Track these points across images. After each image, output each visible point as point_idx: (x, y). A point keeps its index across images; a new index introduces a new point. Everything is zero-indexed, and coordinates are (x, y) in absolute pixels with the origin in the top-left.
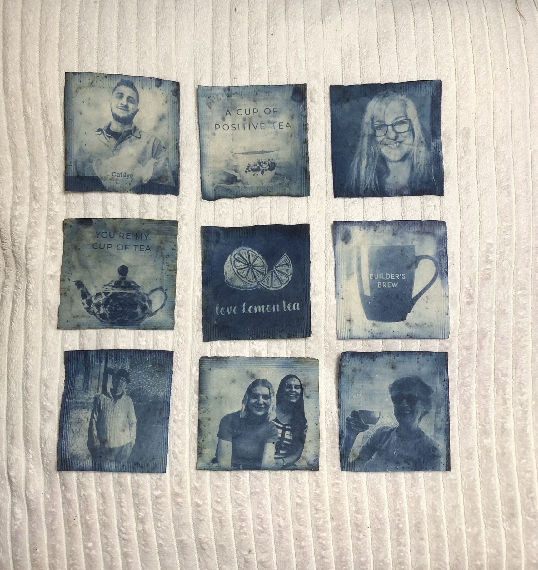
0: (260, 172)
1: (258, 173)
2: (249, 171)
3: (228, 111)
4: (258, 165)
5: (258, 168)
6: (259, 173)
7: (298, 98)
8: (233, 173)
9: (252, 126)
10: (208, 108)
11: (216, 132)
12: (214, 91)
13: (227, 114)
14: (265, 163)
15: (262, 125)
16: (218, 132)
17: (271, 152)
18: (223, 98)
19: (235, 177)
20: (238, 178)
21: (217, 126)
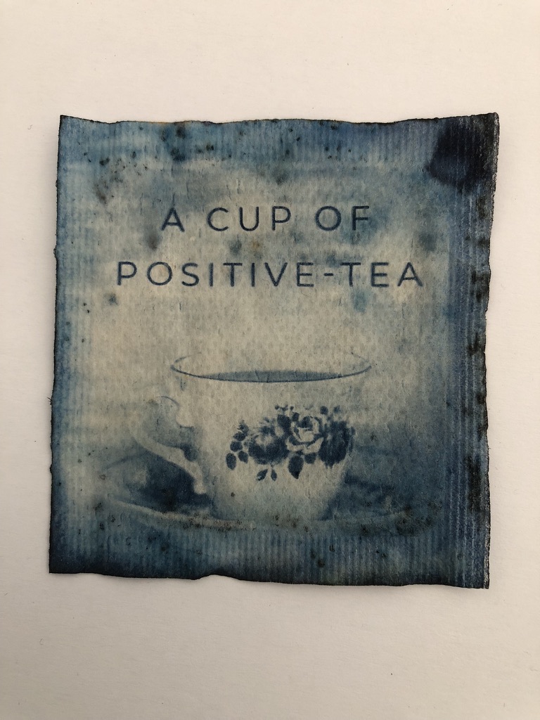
0: (286, 463)
1: (277, 469)
2: (243, 457)
3: (172, 211)
4: (279, 432)
5: (280, 443)
6: (283, 468)
7: (459, 169)
8: (177, 458)
9: (262, 273)
10: (93, 204)
11: (118, 290)
12: (124, 139)
13: (166, 223)
14: (306, 424)
15: (305, 269)
16: (125, 291)
17: (333, 377)
18: (155, 165)
19: (185, 480)
20: (199, 488)
21: (127, 270)
